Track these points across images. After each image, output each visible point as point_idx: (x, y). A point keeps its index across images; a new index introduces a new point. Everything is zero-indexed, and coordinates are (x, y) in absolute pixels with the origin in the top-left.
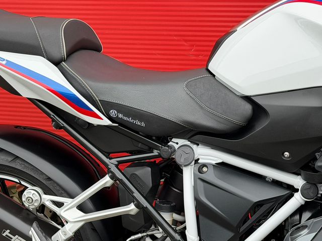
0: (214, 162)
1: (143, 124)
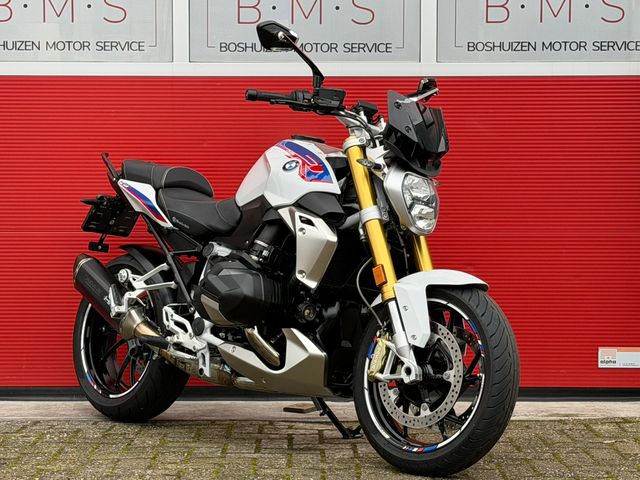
0: (223, 255)
1: (188, 228)
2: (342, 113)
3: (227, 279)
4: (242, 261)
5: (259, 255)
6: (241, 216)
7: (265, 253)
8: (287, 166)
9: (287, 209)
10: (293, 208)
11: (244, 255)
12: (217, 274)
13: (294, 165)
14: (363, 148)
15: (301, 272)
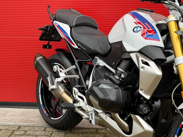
0: (102, 65)
1: (85, 49)
2: (166, 2)
3: (103, 90)
4: (111, 80)
5: (120, 76)
6: (111, 48)
7: (123, 76)
8: (135, 29)
9: (134, 54)
10: (138, 54)
11: (112, 77)
12: (97, 86)
13: (139, 29)
14: (177, 22)
15: (142, 90)
